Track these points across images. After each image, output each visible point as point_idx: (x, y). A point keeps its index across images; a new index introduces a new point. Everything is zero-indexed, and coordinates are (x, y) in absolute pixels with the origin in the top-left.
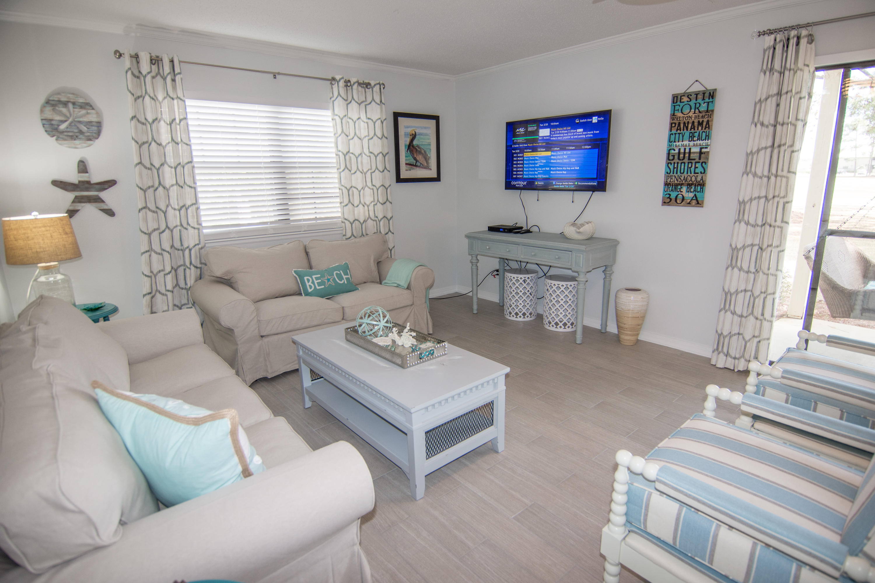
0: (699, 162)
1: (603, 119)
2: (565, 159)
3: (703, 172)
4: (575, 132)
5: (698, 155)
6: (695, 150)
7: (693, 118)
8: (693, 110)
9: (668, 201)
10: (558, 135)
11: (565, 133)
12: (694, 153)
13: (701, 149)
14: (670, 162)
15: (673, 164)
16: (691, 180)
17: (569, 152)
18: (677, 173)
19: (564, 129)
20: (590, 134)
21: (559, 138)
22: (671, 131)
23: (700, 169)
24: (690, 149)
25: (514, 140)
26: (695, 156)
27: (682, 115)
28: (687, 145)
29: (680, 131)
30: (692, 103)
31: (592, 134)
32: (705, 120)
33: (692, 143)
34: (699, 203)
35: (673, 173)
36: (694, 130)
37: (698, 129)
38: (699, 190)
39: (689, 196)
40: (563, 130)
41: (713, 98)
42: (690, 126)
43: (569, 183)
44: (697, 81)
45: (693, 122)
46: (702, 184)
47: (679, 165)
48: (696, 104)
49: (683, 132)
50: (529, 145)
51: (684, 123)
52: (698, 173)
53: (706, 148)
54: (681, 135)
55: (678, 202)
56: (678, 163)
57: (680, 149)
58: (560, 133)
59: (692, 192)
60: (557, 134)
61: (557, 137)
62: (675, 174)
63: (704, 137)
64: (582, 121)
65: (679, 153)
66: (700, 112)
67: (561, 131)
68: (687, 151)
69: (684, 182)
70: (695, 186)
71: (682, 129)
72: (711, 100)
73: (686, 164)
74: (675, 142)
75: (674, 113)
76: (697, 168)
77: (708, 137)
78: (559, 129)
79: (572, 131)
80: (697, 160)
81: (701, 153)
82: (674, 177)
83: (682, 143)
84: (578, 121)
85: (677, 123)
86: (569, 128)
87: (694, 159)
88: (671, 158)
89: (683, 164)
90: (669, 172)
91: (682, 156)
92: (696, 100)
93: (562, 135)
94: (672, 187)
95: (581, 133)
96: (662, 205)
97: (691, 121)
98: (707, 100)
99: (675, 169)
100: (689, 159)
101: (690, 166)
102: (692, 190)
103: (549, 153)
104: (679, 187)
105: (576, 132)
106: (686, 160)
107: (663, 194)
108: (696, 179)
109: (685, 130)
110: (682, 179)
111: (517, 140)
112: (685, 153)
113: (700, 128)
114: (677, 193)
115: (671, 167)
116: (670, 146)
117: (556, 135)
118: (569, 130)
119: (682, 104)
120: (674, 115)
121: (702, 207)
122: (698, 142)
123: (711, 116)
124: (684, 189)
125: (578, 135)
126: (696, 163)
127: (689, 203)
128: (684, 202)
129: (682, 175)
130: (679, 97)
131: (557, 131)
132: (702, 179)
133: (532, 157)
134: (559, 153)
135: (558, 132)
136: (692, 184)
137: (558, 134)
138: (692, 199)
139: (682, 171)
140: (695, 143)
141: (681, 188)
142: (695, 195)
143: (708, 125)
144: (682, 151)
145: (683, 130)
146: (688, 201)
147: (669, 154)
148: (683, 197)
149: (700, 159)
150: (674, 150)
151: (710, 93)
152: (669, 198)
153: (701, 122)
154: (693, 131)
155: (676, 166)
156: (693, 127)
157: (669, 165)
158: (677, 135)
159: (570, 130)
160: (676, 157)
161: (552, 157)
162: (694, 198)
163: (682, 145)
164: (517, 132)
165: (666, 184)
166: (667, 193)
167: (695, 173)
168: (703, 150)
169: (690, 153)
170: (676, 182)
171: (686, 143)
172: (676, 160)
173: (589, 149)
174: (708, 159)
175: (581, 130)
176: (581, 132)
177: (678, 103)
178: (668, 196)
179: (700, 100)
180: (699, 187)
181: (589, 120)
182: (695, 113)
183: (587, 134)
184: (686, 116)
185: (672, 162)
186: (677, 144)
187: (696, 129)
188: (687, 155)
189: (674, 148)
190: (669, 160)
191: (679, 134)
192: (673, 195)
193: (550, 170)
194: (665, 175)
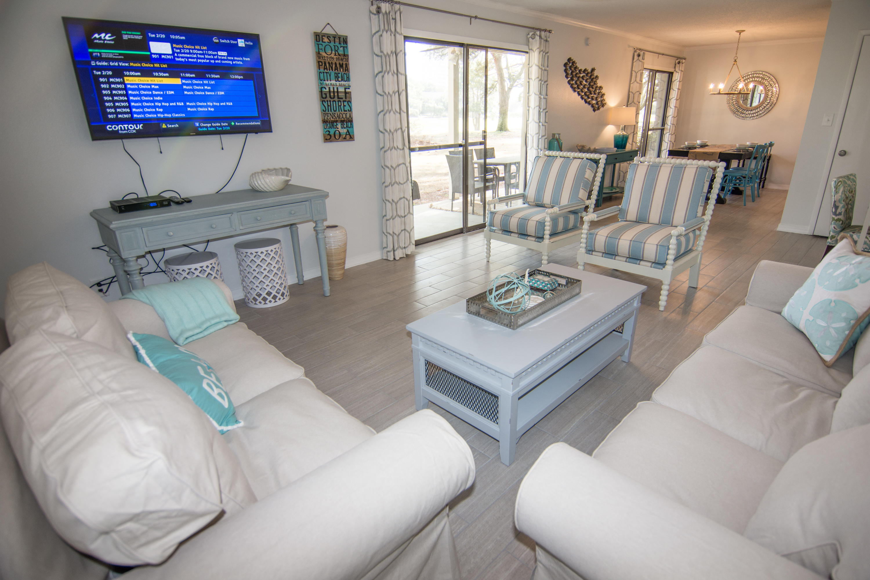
0: (346, 101)
1: (252, 44)
2: (208, 91)
3: (350, 110)
4: (215, 55)
5: (344, 94)
6: (341, 89)
7: (335, 60)
8: (333, 52)
9: (329, 138)
10: (188, 56)
11: (200, 54)
12: (341, 92)
13: (345, 89)
14: (323, 100)
15: (326, 102)
16: (343, 117)
17: (213, 82)
18: (331, 111)
19: (196, 47)
20: (238, 61)
21: (190, 60)
22: (319, 70)
23: (347, 108)
24: (337, 88)
25: (92, 53)
26: (342, 95)
27: (326, 55)
28: (335, 84)
29: (327, 70)
30: (332, 44)
31: (241, 61)
32: (344, 63)
33: (338, 83)
34: (352, 138)
35: (328, 111)
36: (338, 71)
37: (340, 71)
38: (349, 126)
39: (344, 131)
40: (195, 49)
41: (346, 44)
42: (334, 66)
43: (223, 124)
44: (328, 24)
45: (336, 64)
46: (351, 121)
47: (332, 103)
48: (335, 46)
49: (330, 72)
50: (132, 64)
51: (329, 63)
52: (346, 111)
53: (349, 88)
54: (328, 74)
55: (337, 138)
56: (330, 101)
57: (329, 88)
58: (190, 53)
59: (345, 128)
60: (184, 53)
61: (188, 58)
62: (330, 112)
63: (345, 79)
64: (223, 41)
65: (330, 91)
66: (339, 55)
67: (192, 49)
68: (336, 90)
69: (338, 119)
70: (346, 123)
71: (328, 68)
72: (345, 45)
73: (337, 103)
74: (324, 80)
75: (319, 52)
76: (345, 106)
77: (348, 79)
78: (188, 47)
79: (210, 52)
80: (344, 99)
81: (346, 93)
82: (329, 115)
83: (331, 82)
84: (217, 41)
85: (323, 62)
86: (205, 48)
87: (342, 98)
88: (324, 96)
89: (334, 102)
90: (325, 110)
91: (332, 94)
92: (335, 43)
93: (195, 56)
94: (330, 124)
95: (226, 58)
96: (325, 142)
97: (334, 63)
98: (342, 45)
99: (329, 107)
100: (338, 98)
101: (340, 104)
102: (345, 126)
103: (177, 81)
104: (335, 124)
105: (218, 55)
106: (336, 99)
107: (324, 132)
108: (346, 116)
109: (331, 70)
110: (336, 116)
111: (100, 53)
112: (334, 92)
113: (342, 70)
114: (335, 130)
115: (326, 105)
116: (321, 84)
117: (183, 55)
118: (205, 50)
119: (324, 44)
120: (319, 53)
121: (354, 140)
122: (343, 83)
123: (347, 60)
124: (339, 125)
125: (221, 60)
126: (344, 101)
127: (345, 138)
128: (341, 138)
129: (335, 112)
130: (321, 36)
131: (184, 48)
132: (350, 116)
133: (143, 85)
134: (195, 82)
135: (188, 51)
136: (344, 121)
137: (187, 53)
138: (346, 135)
139: (335, 109)
140: (340, 83)
141: (337, 124)
142: (348, 130)
143: (347, 69)
144: (332, 90)
145: (329, 70)
146: (344, 136)
147: (321, 92)
148: (340, 133)
149: (346, 98)
150: (326, 89)
151: (344, 38)
152: (329, 134)
153: (341, 64)
154: (336, 71)
155: (329, 104)
156: (336, 69)
157: (324, 102)
158: (325, 74)
159: (208, 50)
160: (328, 95)
161: (185, 87)
162: (348, 133)
163: (331, 84)
164: (95, 39)
165: (324, 122)
166: (326, 130)
167: (344, 111)
168: (347, 90)
169: (338, 92)
170: (332, 119)
171: (333, 82)
172: (328, 99)
173: (241, 79)
174: (351, 98)
175: (225, 54)
176: (225, 56)
177: (321, 42)
178: (328, 133)
179: (337, 44)
180: (349, 123)
181: (232, 42)
182: (335, 55)
183: (234, 60)
184: (329, 56)
185: (326, 100)
186: (327, 82)
187: (339, 70)
188: (336, 94)
189: (325, 86)
190: (323, 98)
191: (327, 73)
192: (332, 131)
193: (186, 106)
194: (322, 112)
